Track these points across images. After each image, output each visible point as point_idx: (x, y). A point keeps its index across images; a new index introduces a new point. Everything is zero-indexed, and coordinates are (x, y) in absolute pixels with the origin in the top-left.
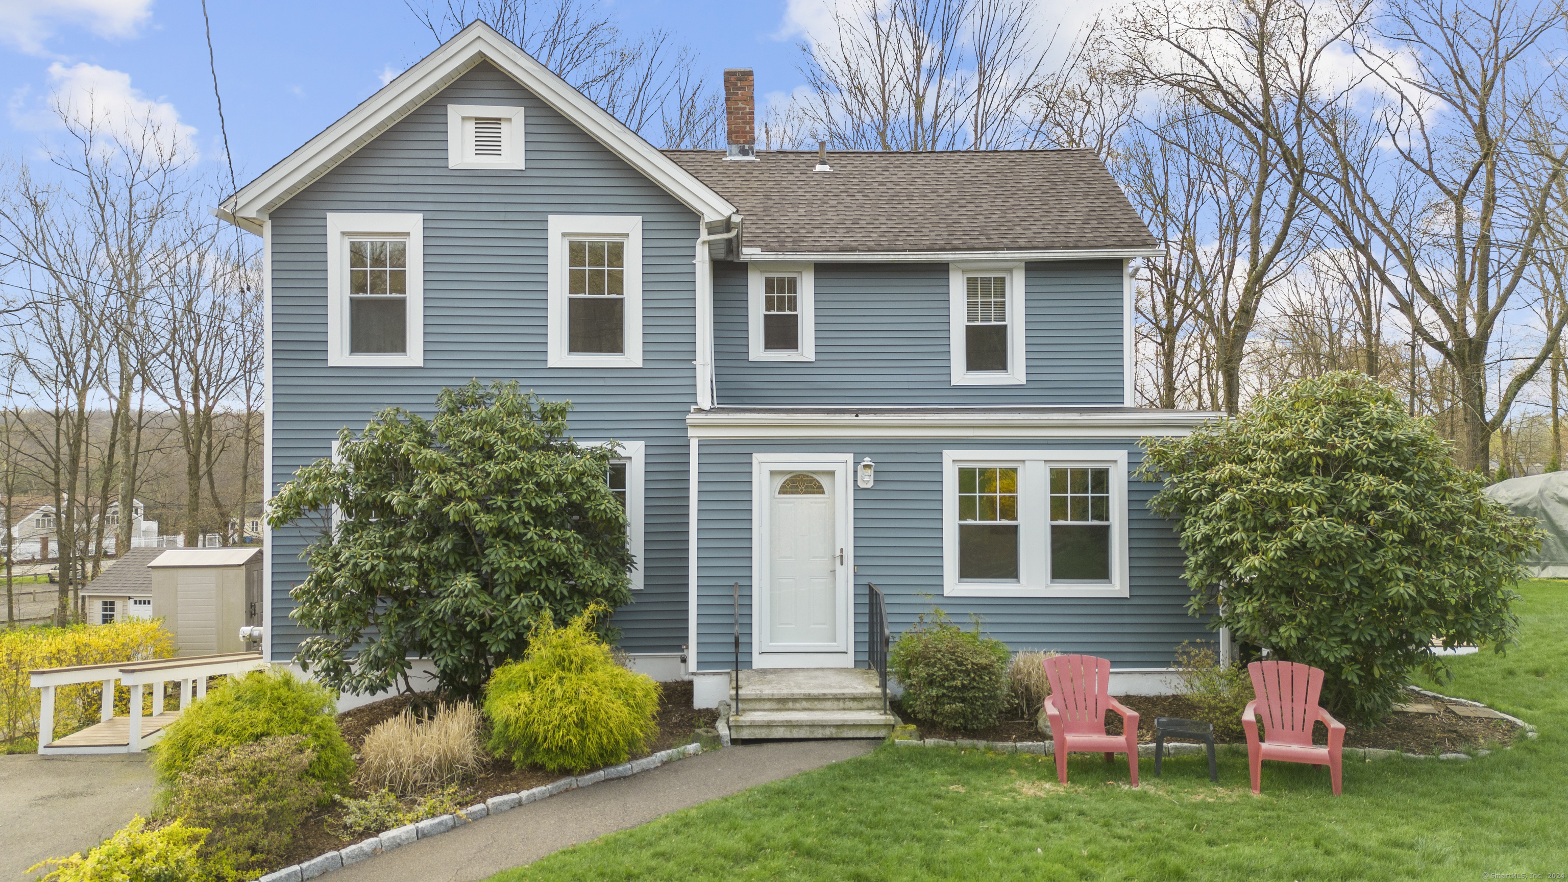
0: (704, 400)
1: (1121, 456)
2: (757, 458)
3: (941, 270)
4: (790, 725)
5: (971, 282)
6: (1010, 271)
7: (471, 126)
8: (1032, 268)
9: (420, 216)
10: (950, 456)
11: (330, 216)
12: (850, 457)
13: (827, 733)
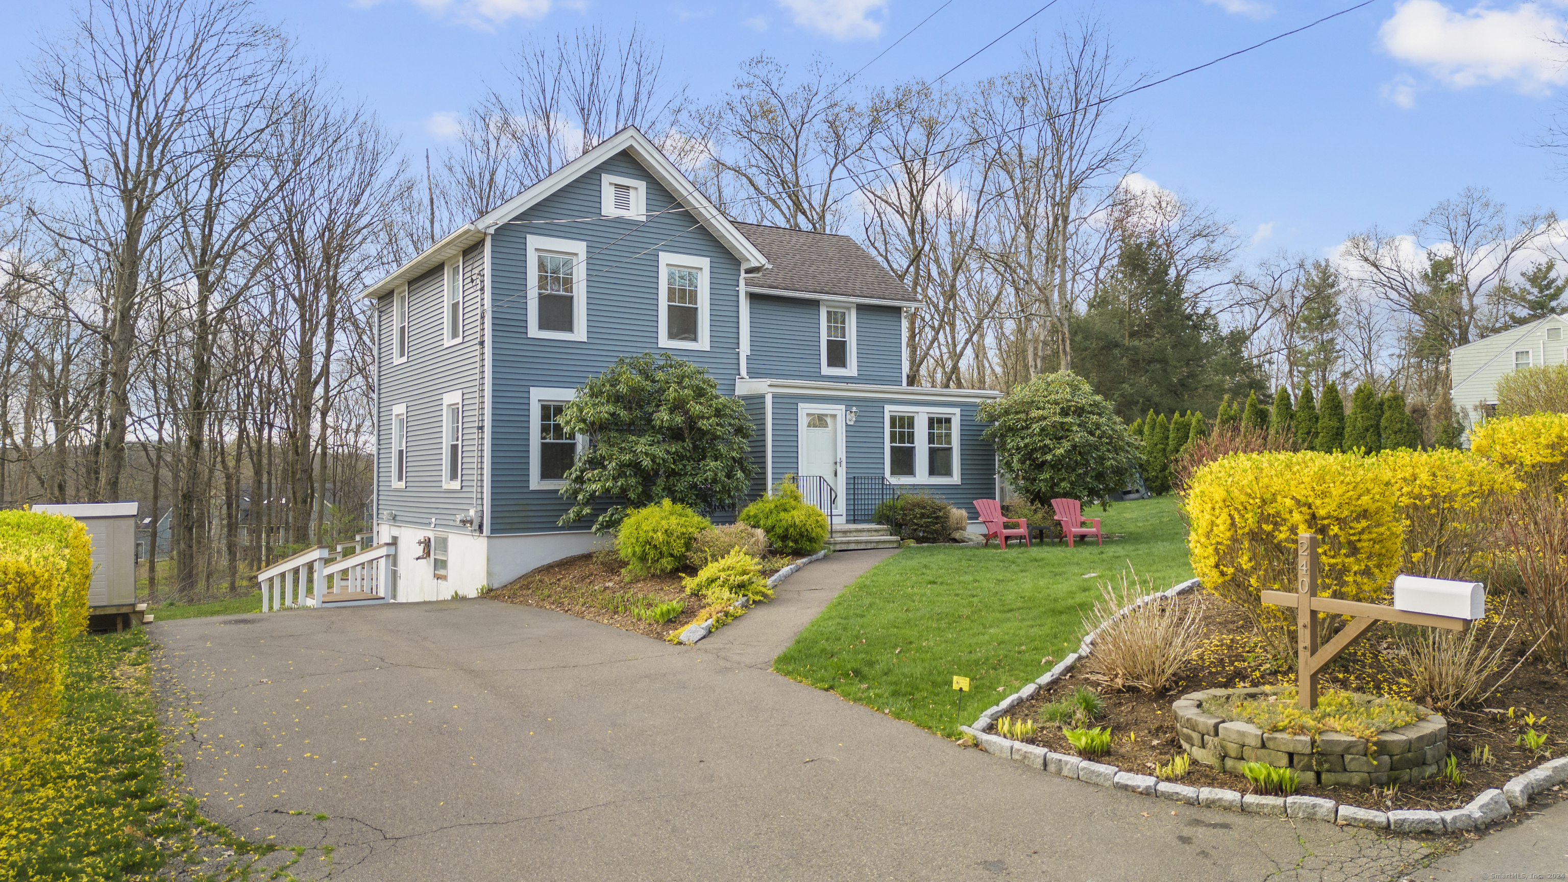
0: (744, 372)
1: (957, 411)
2: (801, 405)
3: (815, 304)
4: (857, 542)
5: (828, 312)
6: (849, 309)
7: (613, 188)
8: (861, 308)
9: (585, 243)
10: (888, 408)
11: (529, 237)
12: (843, 407)
13: (872, 546)
